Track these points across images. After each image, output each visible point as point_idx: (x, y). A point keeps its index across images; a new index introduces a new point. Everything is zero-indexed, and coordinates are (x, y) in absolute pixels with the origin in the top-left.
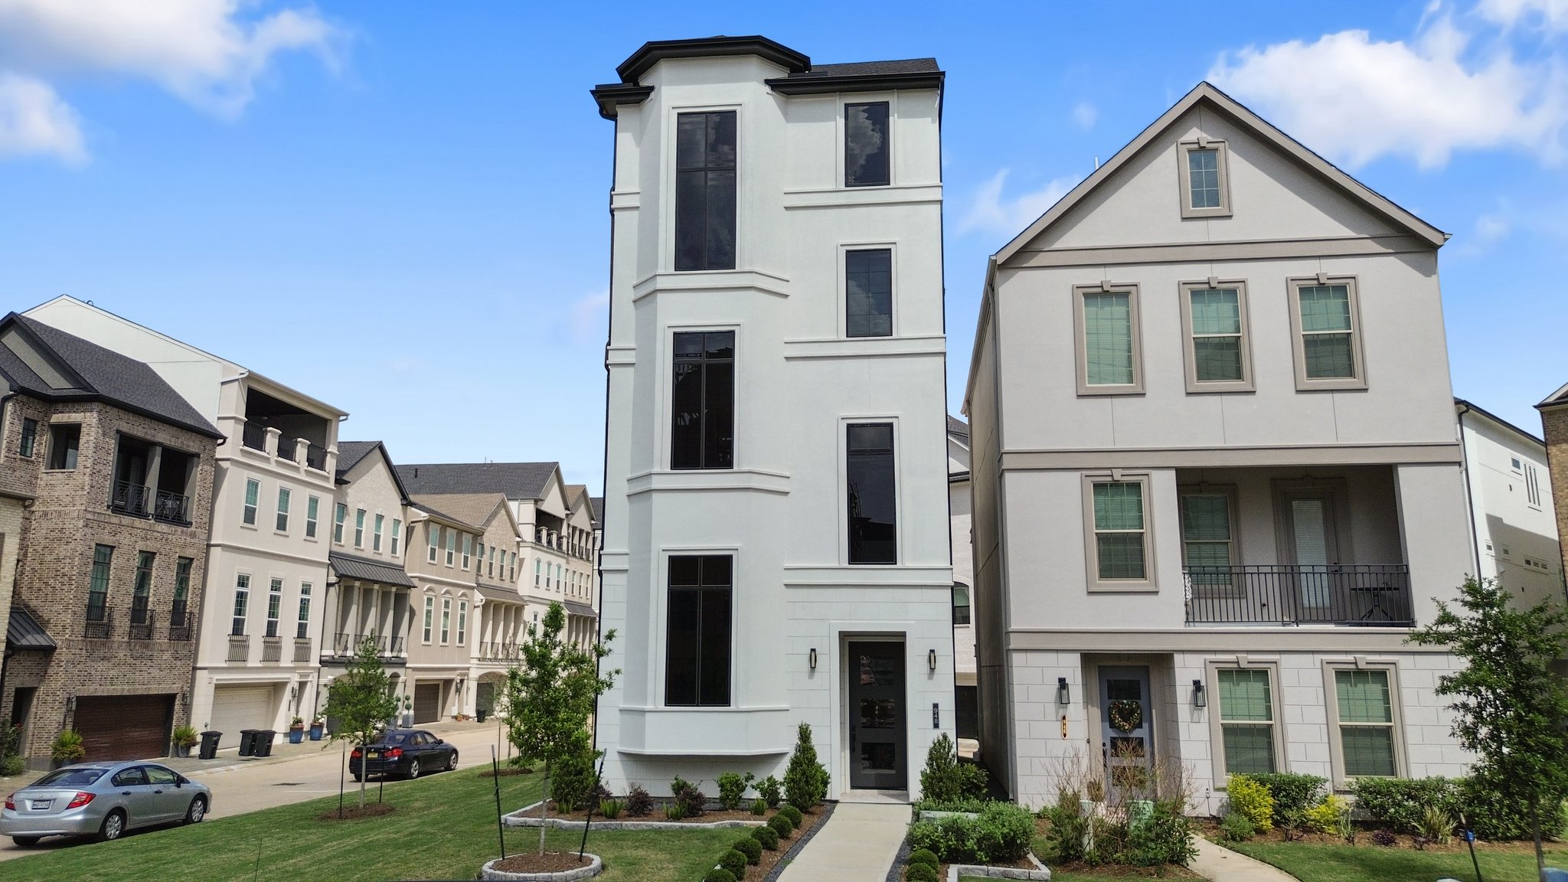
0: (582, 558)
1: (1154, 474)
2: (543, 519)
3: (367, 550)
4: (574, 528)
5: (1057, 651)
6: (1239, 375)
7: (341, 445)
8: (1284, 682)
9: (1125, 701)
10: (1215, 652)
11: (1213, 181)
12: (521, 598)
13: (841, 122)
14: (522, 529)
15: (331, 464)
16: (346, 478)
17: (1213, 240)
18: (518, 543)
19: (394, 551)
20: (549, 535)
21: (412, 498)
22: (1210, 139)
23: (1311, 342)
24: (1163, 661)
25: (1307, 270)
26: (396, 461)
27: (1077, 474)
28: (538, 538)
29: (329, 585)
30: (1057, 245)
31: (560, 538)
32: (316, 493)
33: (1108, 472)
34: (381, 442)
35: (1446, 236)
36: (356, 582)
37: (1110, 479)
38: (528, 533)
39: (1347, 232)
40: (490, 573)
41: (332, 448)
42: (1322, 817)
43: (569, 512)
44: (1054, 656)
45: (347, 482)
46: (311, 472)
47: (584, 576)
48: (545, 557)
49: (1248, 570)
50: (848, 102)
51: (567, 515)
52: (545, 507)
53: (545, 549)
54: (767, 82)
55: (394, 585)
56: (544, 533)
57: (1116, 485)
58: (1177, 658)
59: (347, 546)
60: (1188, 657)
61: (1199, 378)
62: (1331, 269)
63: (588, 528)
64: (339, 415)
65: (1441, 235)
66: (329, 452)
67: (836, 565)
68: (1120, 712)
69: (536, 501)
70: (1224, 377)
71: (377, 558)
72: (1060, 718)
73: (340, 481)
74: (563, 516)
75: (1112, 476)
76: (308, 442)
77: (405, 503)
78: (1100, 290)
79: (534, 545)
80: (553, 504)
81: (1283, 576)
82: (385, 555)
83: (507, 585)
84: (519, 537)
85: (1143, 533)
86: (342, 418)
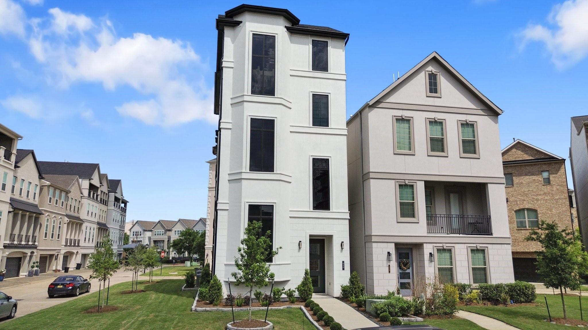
0: (104, 204)
1: (418, 182)
2: (92, 187)
3: (24, 198)
4: (102, 191)
5: (387, 242)
6: (443, 151)
7: (18, 150)
8: (456, 253)
9: (405, 260)
10: (436, 243)
11: (435, 84)
12: (81, 220)
13: (311, 46)
14: (83, 191)
15: (13, 158)
16: (18, 165)
17: (436, 105)
18: (81, 197)
19: (34, 198)
20: (94, 194)
21: (44, 176)
22: (435, 71)
23: (464, 141)
24: (419, 246)
25: (463, 118)
26: (38, 159)
27: (394, 181)
28: (89, 195)
29: (9, 212)
30: (387, 101)
31: (97, 196)
32: (7, 171)
33: (404, 181)
34: (33, 150)
35: (503, 112)
36: (20, 211)
37: (404, 183)
38: (86, 193)
39: (474, 107)
40: (70, 209)
41: (14, 152)
42: (473, 297)
43: (101, 185)
44: (386, 244)
45: (19, 167)
46: (5, 162)
47: (104, 211)
48: (92, 203)
49: (437, 216)
50: (313, 39)
51: (100, 186)
52: (93, 182)
53: (92, 200)
54: (286, 27)
55: (34, 213)
56: (92, 193)
57: (406, 185)
58: (425, 245)
59: (17, 196)
60: (428, 245)
61: (431, 151)
62: (470, 118)
63: (107, 192)
64: (18, 137)
65: (501, 111)
66: (13, 153)
67: (309, 210)
68: (403, 264)
69: (90, 180)
70: (438, 151)
71: (28, 201)
72: (388, 266)
73: (16, 167)
74: (99, 186)
75: (405, 182)
76: (5, 148)
77: (40, 177)
78: (401, 118)
79: (88, 198)
80: (96, 181)
81: (447, 218)
82: (31, 200)
83: (76, 215)
84: (82, 194)
85: (414, 202)
86: (19, 138)
